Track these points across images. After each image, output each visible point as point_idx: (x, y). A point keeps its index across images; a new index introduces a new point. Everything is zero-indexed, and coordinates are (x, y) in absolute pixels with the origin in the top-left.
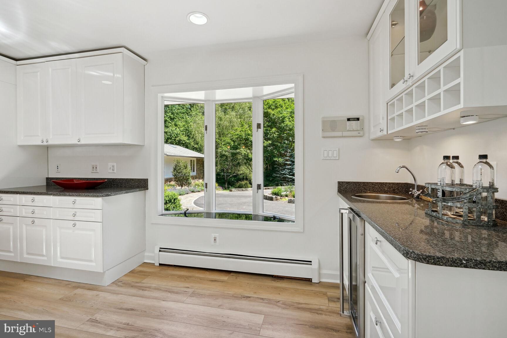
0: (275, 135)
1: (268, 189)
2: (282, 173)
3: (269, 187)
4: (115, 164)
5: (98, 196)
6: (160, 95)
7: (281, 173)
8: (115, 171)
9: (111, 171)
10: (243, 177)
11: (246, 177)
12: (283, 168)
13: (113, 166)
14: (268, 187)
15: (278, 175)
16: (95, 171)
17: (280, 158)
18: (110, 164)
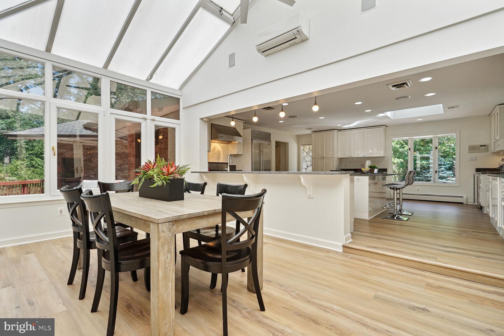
16: (362, 166)
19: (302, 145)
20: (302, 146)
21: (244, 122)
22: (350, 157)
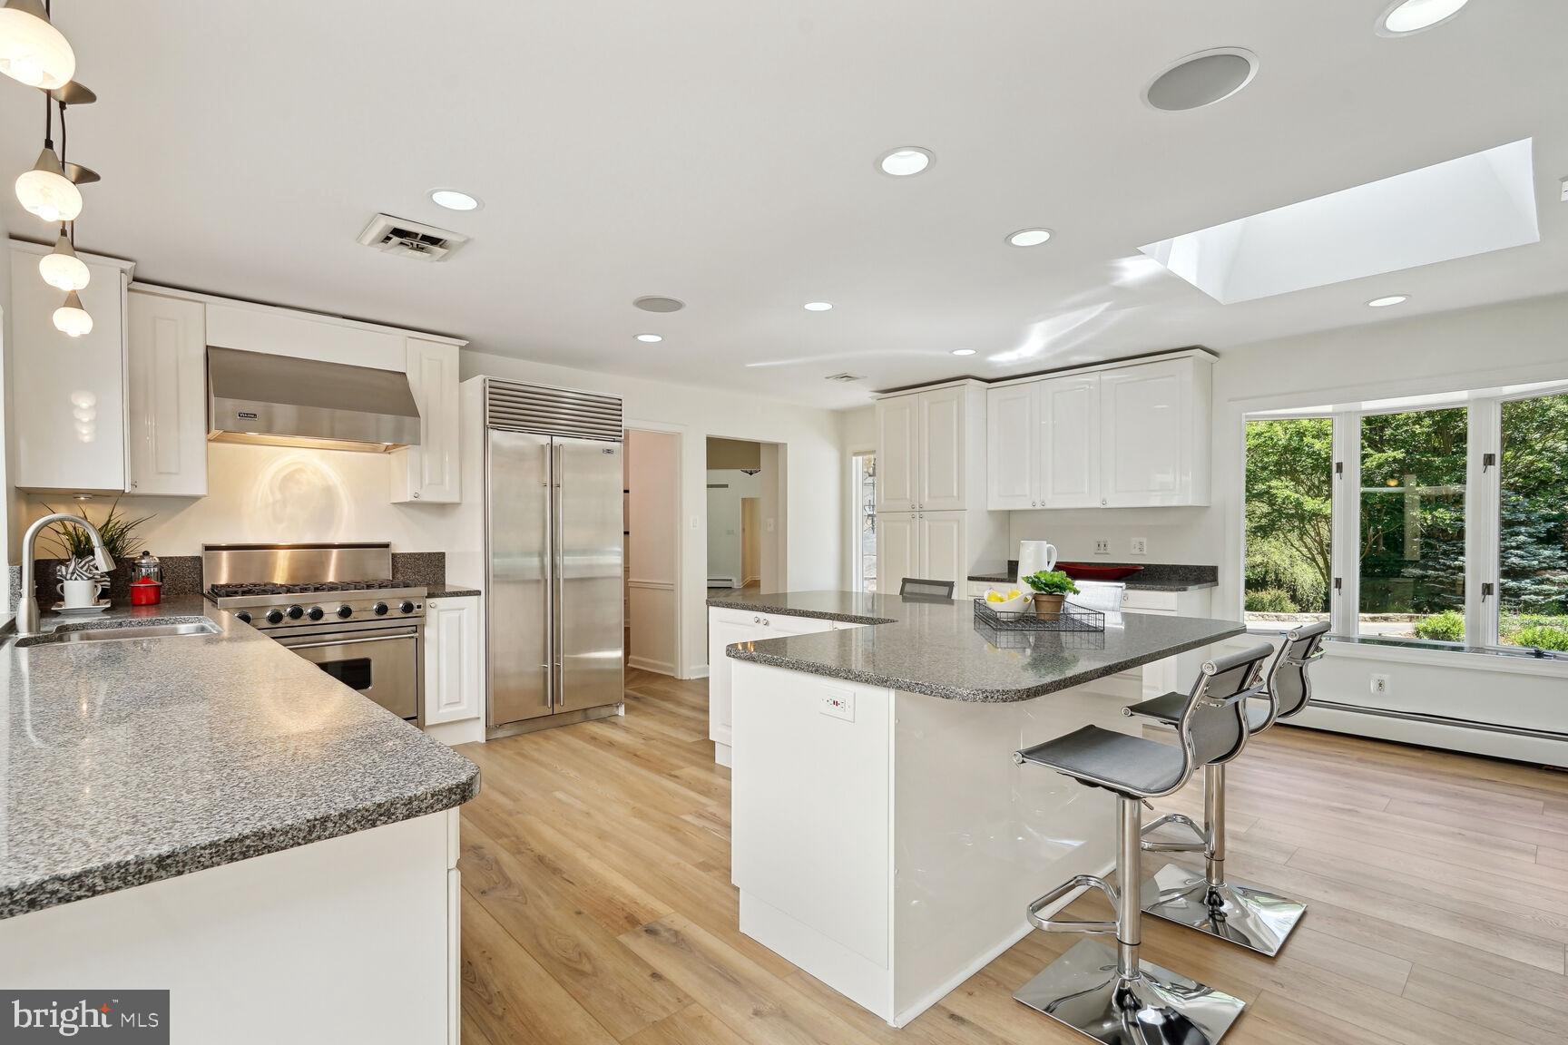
0: (1417, 426)
1: (1386, 619)
2: (1449, 567)
3: (1391, 615)
4: (1145, 540)
5: (1171, 590)
6: (1244, 414)
7: (1444, 565)
8: (1145, 552)
9: (1137, 551)
10: (1265, 577)
11: (1277, 575)
12: (1454, 545)
13: (1141, 543)
14: (1384, 615)
15: (1430, 572)
16: (1102, 551)
17: (1441, 510)
18: (1135, 540)
19: (856, 454)
20: (860, 458)
21: (463, 343)
22: (1038, 507)
